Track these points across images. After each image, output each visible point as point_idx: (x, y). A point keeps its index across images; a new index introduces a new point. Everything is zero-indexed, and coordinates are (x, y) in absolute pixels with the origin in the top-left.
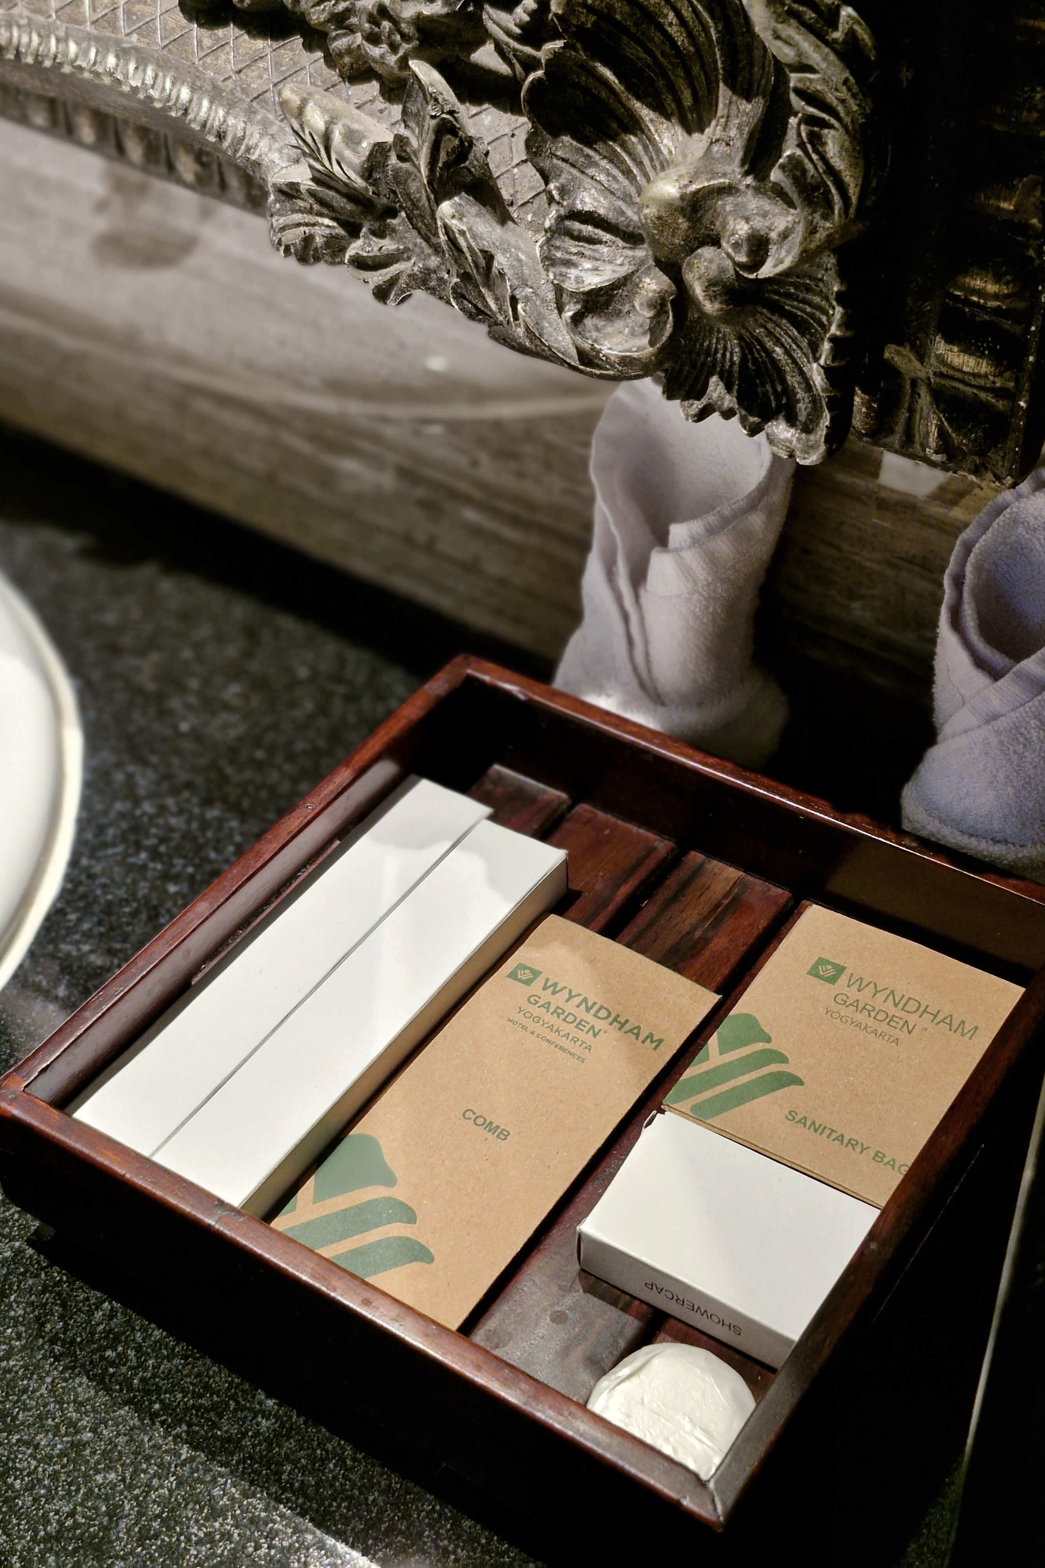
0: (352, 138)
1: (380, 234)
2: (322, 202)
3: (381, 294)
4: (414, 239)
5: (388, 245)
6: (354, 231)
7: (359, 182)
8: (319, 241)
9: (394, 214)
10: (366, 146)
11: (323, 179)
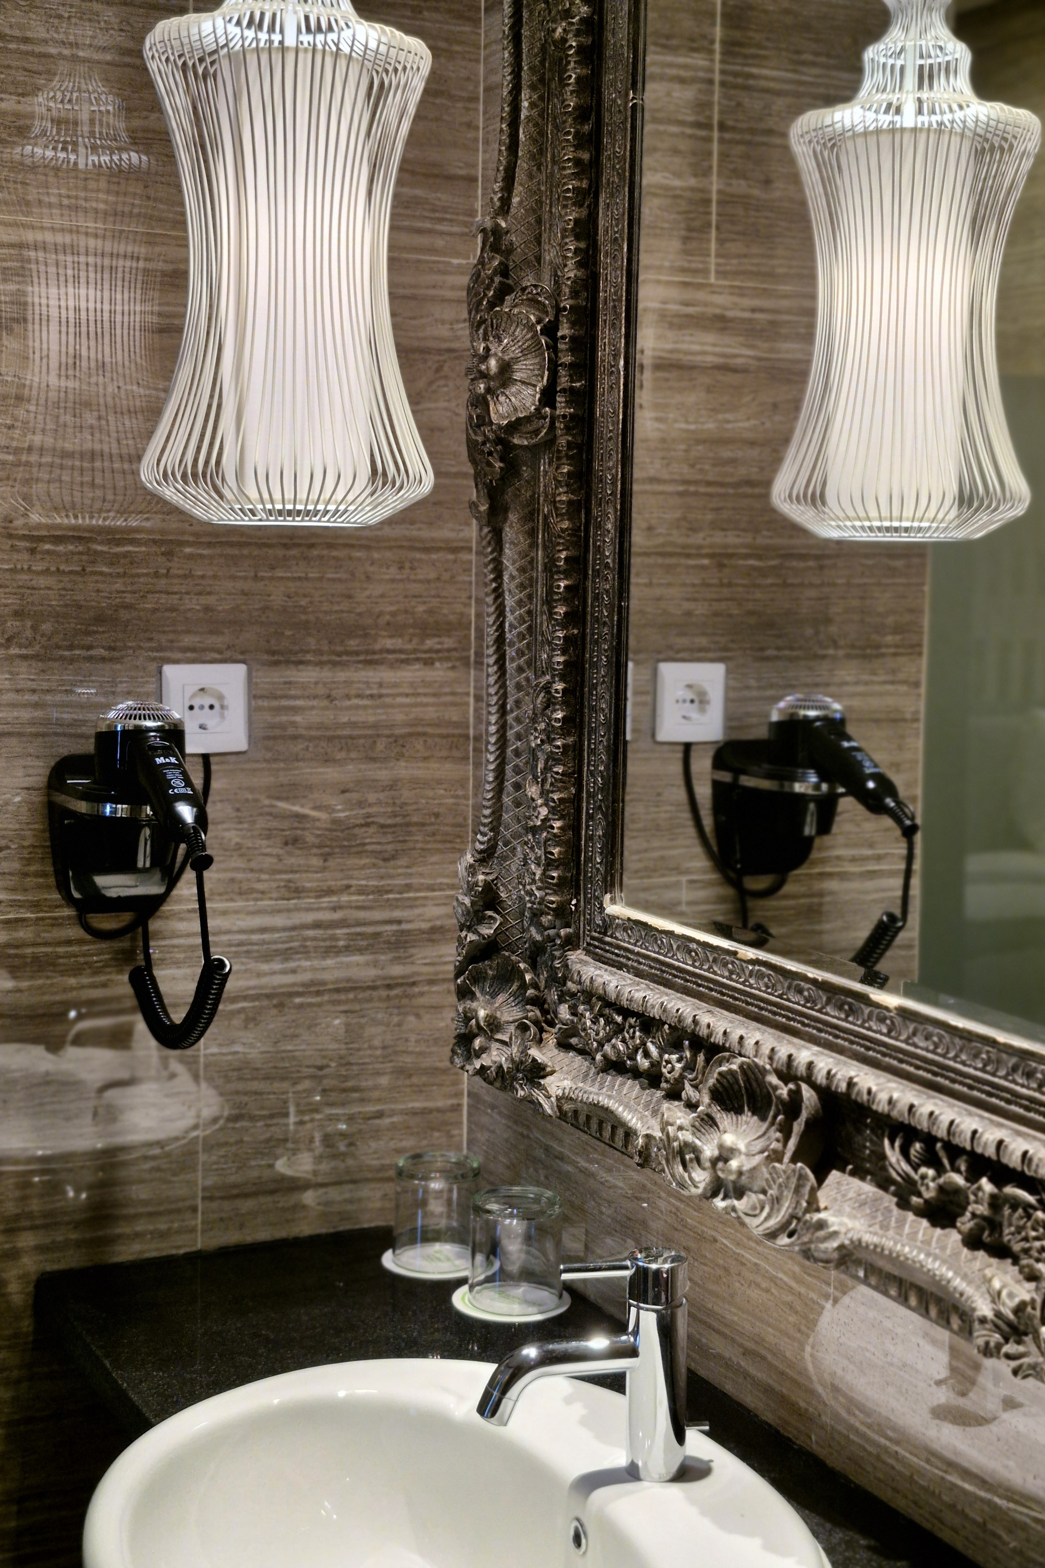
0: (1011, 1295)
1: (1019, 1342)
2: (996, 1326)
3: (1015, 1372)
4: (1033, 1348)
5: (1021, 1349)
6: (1007, 1340)
7: (1011, 1316)
8: (992, 1344)
9: (1026, 1334)
10: (1017, 1300)
11: (998, 1315)
